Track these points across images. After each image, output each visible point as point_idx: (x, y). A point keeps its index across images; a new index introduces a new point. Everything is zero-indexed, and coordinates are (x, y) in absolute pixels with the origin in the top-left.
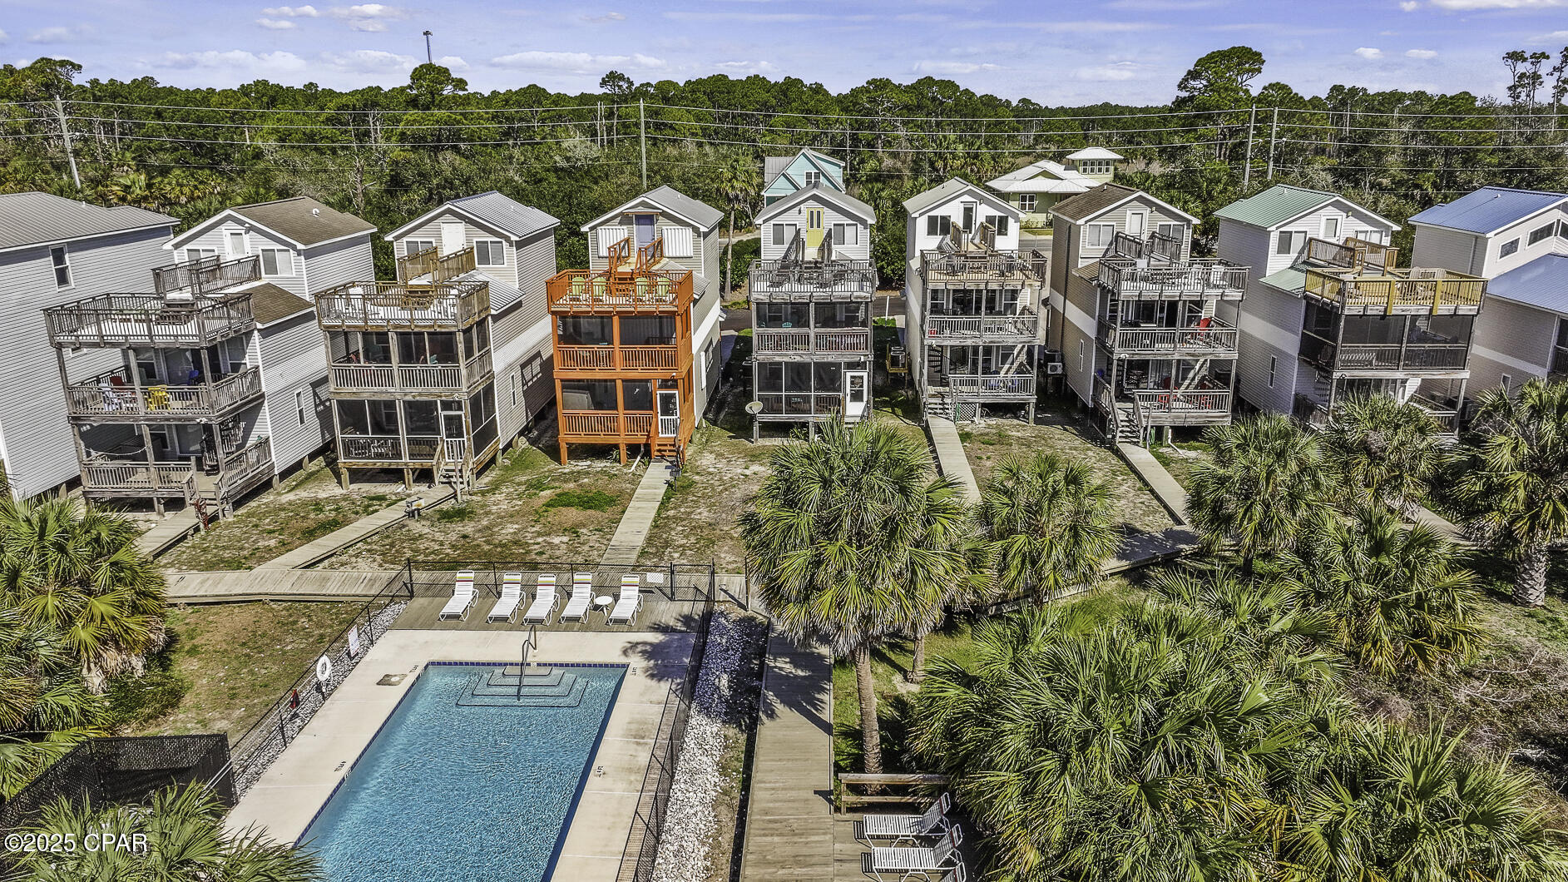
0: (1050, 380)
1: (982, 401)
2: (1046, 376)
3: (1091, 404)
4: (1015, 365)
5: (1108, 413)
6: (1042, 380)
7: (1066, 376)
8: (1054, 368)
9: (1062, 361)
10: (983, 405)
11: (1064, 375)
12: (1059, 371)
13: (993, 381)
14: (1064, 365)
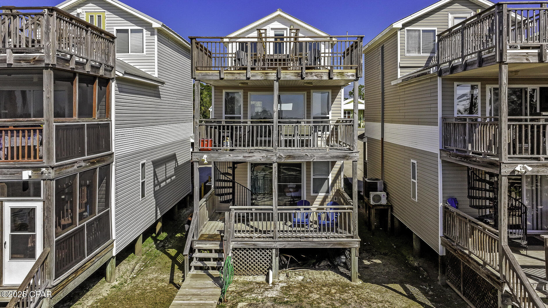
0: (373, 211)
1: (279, 245)
2: (368, 207)
3: (441, 251)
4: (332, 194)
5: (500, 282)
6: (363, 211)
7: (392, 207)
8: (378, 197)
9: (385, 189)
10: (282, 251)
11: (390, 207)
12: (384, 201)
13: (300, 213)
14: (388, 194)
